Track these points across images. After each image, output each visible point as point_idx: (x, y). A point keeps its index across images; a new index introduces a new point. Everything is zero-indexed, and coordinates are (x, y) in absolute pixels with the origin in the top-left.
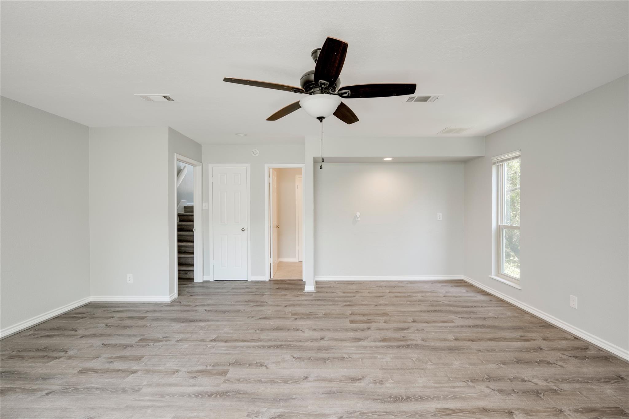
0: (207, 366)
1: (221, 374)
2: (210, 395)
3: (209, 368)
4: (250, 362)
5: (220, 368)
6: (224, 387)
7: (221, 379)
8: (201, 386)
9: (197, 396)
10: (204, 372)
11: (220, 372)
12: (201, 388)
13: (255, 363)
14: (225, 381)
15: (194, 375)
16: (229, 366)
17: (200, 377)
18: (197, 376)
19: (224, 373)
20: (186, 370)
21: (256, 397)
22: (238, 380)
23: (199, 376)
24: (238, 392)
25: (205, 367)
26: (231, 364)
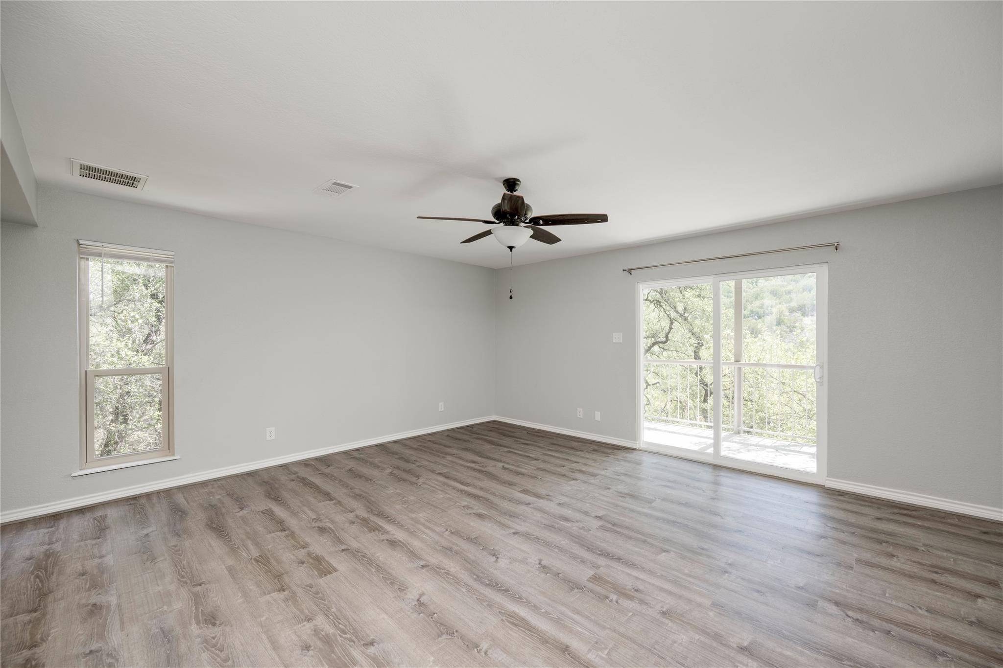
0: (617, 602)
1: (599, 578)
2: (619, 559)
3: (614, 597)
4: (554, 579)
5: (598, 589)
6: (602, 561)
7: (602, 571)
8: (628, 574)
9: (633, 564)
10: (623, 593)
11: (601, 583)
12: (629, 572)
13: (548, 574)
14: (598, 567)
15: (637, 594)
16: (584, 587)
17: (628, 587)
18: (633, 590)
19: (596, 579)
20: (650, 610)
21: (574, 539)
22: (583, 561)
23: (630, 590)
24: (589, 549)
25: (619, 601)
26: (581, 588)
